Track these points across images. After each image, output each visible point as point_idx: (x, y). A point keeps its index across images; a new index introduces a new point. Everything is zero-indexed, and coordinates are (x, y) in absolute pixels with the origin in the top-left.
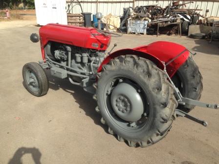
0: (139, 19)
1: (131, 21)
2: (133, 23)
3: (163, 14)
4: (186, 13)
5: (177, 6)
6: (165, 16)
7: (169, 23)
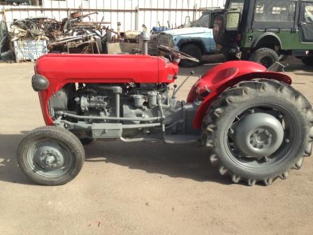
0: (33, 39)
1: (20, 42)
2: (24, 45)
3: (62, 30)
4: (94, 28)
5: (78, 18)
6: (66, 32)
7: (81, 42)
